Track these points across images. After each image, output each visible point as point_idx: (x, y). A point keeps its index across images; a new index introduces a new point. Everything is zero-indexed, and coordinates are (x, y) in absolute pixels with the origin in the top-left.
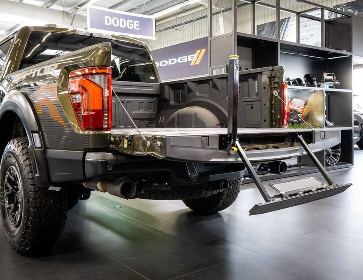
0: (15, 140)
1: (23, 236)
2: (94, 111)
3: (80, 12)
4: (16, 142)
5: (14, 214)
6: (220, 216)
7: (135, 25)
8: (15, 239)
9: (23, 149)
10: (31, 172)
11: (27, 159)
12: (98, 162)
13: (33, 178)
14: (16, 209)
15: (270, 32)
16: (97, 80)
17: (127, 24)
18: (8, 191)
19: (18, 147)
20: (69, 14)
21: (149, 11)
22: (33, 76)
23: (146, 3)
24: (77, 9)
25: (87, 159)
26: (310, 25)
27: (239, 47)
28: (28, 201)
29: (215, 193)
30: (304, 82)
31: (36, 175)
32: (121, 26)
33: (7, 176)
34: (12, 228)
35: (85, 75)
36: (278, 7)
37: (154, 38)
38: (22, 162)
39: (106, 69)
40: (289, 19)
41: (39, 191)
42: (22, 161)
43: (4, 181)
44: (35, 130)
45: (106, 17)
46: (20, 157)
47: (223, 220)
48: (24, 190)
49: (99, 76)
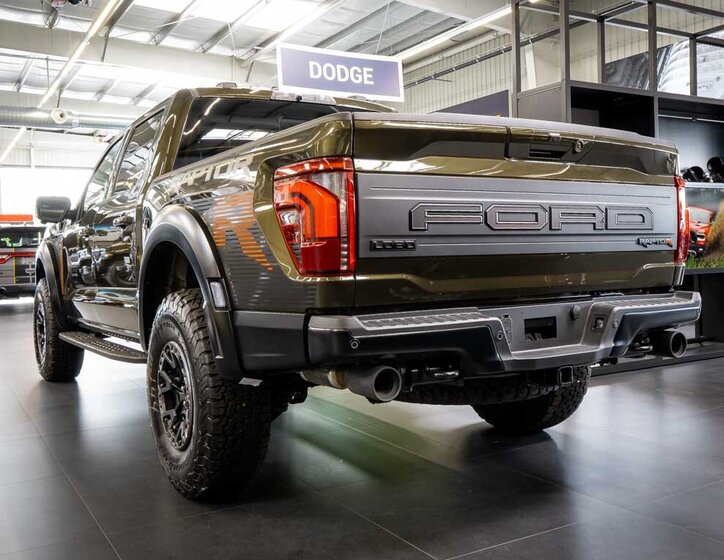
0: (176, 294)
1: (195, 466)
2: (321, 239)
3: (263, 56)
4: (178, 298)
5: (178, 427)
6: (547, 438)
7: (366, 76)
8: (181, 472)
9: (192, 311)
10: (208, 352)
11: (199, 329)
12: (332, 332)
13: (211, 363)
14: (179, 418)
15: (630, 76)
16: (325, 181)
17: (350, 74)
18: (164, 386)
19: (182, 307)
20: (243, 61)
21: (389, 48)
22: (208, 178)
23: (383, 33)
24: (257, 50)
25: (311, 328)
26: (714, 59)
27: (575, 109)
28: (203, 403)
29: (544, 392)
30: (708, 174)
31: (218, 357)
32: (340, 79)
33: (162, 359)
34: (174, 452)
35: (304, 174)
36: (652, 27)
37: (401, 99)
38: (190, 334)
39: (342, 161)
40: (668, 48)
41: (223, 385)
42: (191, 331)
43: (158, 368)
44: (214, 276)
45: (312, 64)
46: (188, 324)
47: (555, 445)
48: (197, 385)
49: (330, 174)
